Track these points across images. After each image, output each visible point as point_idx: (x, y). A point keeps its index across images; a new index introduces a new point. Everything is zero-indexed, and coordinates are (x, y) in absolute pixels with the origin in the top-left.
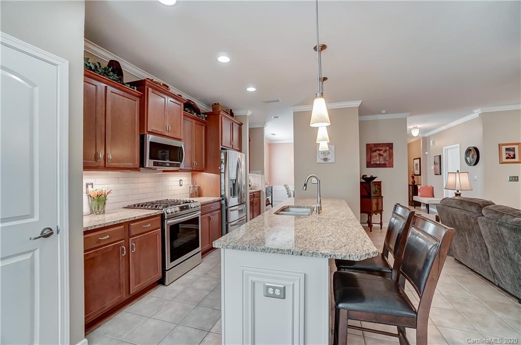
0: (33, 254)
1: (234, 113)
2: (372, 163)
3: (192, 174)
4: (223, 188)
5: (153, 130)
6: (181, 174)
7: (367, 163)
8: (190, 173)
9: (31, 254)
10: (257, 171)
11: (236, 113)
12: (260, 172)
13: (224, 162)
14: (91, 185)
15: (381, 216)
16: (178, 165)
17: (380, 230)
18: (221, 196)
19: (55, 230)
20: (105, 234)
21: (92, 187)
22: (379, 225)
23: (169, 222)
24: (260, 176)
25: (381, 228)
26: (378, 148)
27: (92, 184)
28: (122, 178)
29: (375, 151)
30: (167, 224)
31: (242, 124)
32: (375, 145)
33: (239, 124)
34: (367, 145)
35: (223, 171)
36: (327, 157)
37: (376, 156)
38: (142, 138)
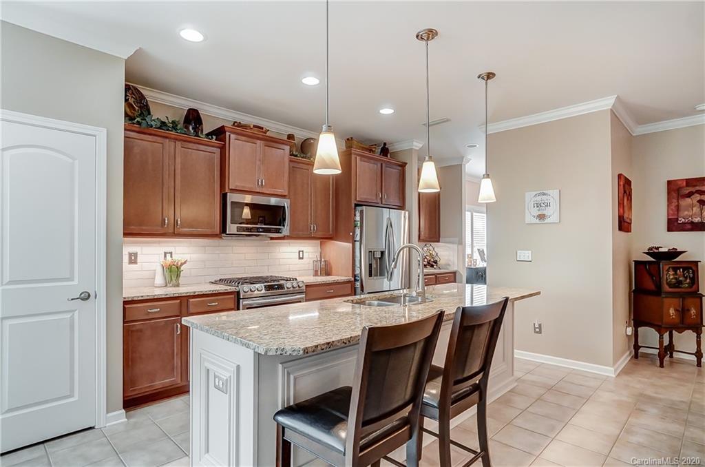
0: (73, 314)
1: (389, 148)
2: (681, 220)
3: (321, 243)
4: (357, 264)
5: (237, 186)
6: (301, 243)
7: (669, 220)
8: (319, 242)
9: (71, 314)
10: (452, 239)
11: (391, 149)
12: (457, 239)
13: (359, 225)
14: (169, 255)
15: (699, 337)
16: (278, 231)
17: (696, 369)
18: (355, 276)
19: (92, 295)
20: (155, 307)
21: (171, 257)
22: (694, 358)
23: (244, 303)
24: (455, 246)
25: (699, 364)
26: (698, 188)
27: (171, 253)
28: (208, 246)
29: (690, 195)
30: (243, 305)
31: (406, 164)
32: (689, 182)
33: (399, 166)
34: (669, 182)
35: (358, 238)
36: (544, 212)
37: (693, 206)
38: (224, 197)
